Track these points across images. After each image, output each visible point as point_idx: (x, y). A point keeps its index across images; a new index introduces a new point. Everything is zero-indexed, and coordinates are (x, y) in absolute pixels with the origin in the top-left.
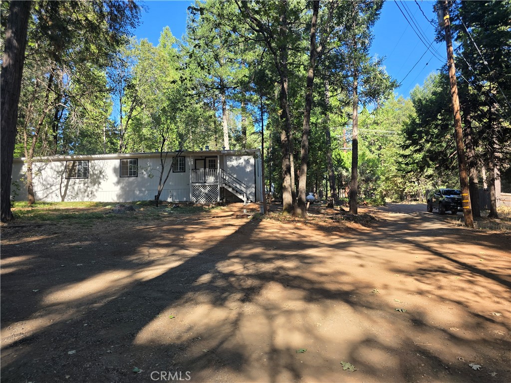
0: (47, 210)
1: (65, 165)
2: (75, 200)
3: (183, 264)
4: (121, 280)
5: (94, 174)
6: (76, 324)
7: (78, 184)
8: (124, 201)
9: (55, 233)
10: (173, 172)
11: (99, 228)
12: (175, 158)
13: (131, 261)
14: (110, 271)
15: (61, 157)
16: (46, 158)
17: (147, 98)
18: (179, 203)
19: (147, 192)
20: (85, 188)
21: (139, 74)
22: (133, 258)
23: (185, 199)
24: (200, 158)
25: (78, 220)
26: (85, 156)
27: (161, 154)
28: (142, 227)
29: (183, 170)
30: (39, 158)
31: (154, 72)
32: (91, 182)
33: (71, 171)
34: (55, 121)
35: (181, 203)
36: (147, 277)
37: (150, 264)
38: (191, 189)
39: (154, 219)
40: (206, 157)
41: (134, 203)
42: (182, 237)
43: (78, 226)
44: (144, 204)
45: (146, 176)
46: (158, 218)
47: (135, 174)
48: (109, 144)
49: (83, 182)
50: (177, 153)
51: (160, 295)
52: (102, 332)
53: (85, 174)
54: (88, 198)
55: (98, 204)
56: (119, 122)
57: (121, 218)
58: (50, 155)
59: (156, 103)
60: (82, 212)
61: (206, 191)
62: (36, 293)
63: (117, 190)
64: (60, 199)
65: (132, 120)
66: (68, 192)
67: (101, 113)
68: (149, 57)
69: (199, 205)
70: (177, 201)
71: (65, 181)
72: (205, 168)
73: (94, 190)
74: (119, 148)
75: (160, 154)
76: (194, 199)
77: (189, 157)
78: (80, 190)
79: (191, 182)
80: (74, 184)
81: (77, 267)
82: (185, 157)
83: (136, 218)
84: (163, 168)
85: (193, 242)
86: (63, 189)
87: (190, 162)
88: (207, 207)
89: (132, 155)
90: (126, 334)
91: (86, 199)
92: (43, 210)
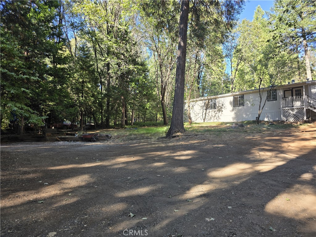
0: (197, 127)
1: (204, 102)
2: (210, 121)
3: (285, 164)
4: (247, 170)
5: (219, 106)
6: (227, 191)
7: (211, 112)
8: (236, 121)
9: (204, 139)
10: (268, 101)
11: (226, 137)
12: (269, 92)
13: (249, 158)
14: (238, 163)
15: (202, 98)
16: (195, 100)
17: (247, 56)
18: (273, 122)
19: (250, 115)
20: (215, 114)
21: (241, 42)
22: (250, 156)
23: (277, 119)
24: (288, 89)
25: (214, 133)
26: (214, 97)
27: (260, 90)
28: (251, 137)
29: (275, 98)
30: (192, 100)
31: (251, 38)
32: (218, 111)
33: (207, 105)
34: (198, 79)
35: (274, 122)
36: (262, 170)
37: (262, 161)
38: (282, 112)
39: (258, 132)
40: (293, 88)
41: (243, 122)
42: (280, 145)
43: (215, 136)
44: (249, 123)
45: (249, 105)
46: (260, 132)
47: (243, 104)
48: (225, 88)
49: (213, 111)
50: (270, 88)
51: (274, 183)
52: (244, 200)
53: (214, 107)
54: (217, 120)
55: (222, 124)
56: (230, 74)
57: (237, 131)
58: (197, 98)
59: (253, 57)
60: (215, 128)
61: (294, 113)
62: (203, 171)
63: (233, 114)
64: (203, 121)
65: (238, 71)
66: (206, 117)
67: (220, 70)
68: (247, 29)
69: (289, 123)
70: (271, 120)
71: (205, 111)
72: (292, 96)
73: (219, 115)
74: (231, 89)
75: (258, 90)
76: (284, 119)
77: (280, 89)
78: (212, 115)
79: (281, 106)
80: (209, 113)
81: (220, 159)
82: (276, 90)
83: (246, 132)
84: (261, 99)
85: (289, 149)
86: (204, 115)
87: (280, 93)
88: (296, 124)
89: (240, 93)
90: (259, 204)
91: (216, 121)
92: (196, 127)
